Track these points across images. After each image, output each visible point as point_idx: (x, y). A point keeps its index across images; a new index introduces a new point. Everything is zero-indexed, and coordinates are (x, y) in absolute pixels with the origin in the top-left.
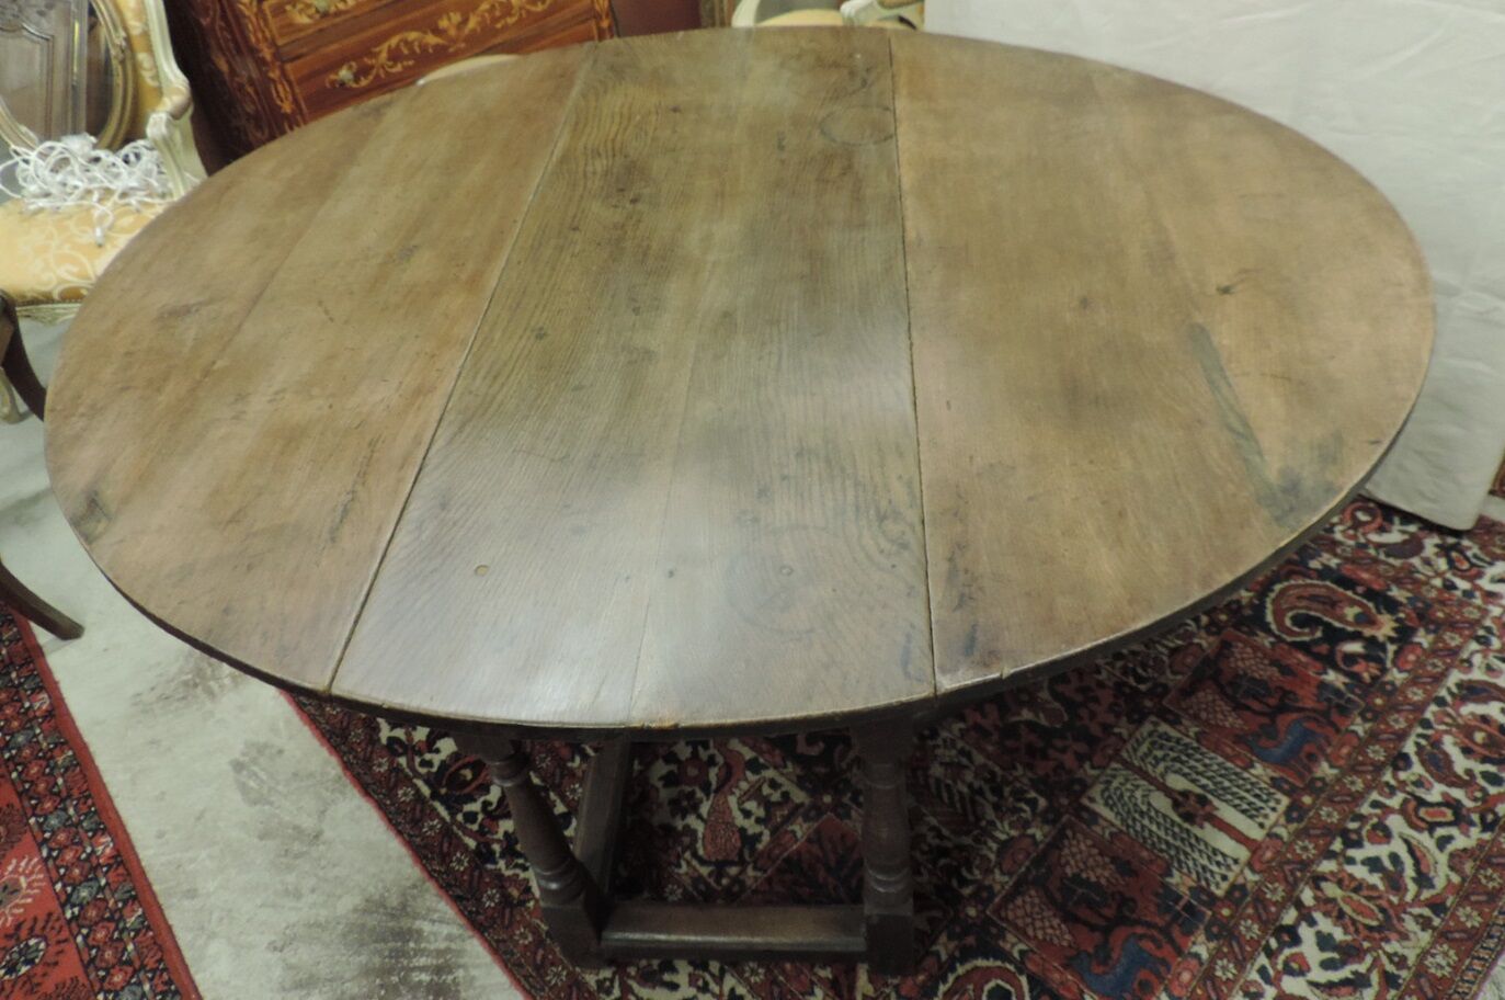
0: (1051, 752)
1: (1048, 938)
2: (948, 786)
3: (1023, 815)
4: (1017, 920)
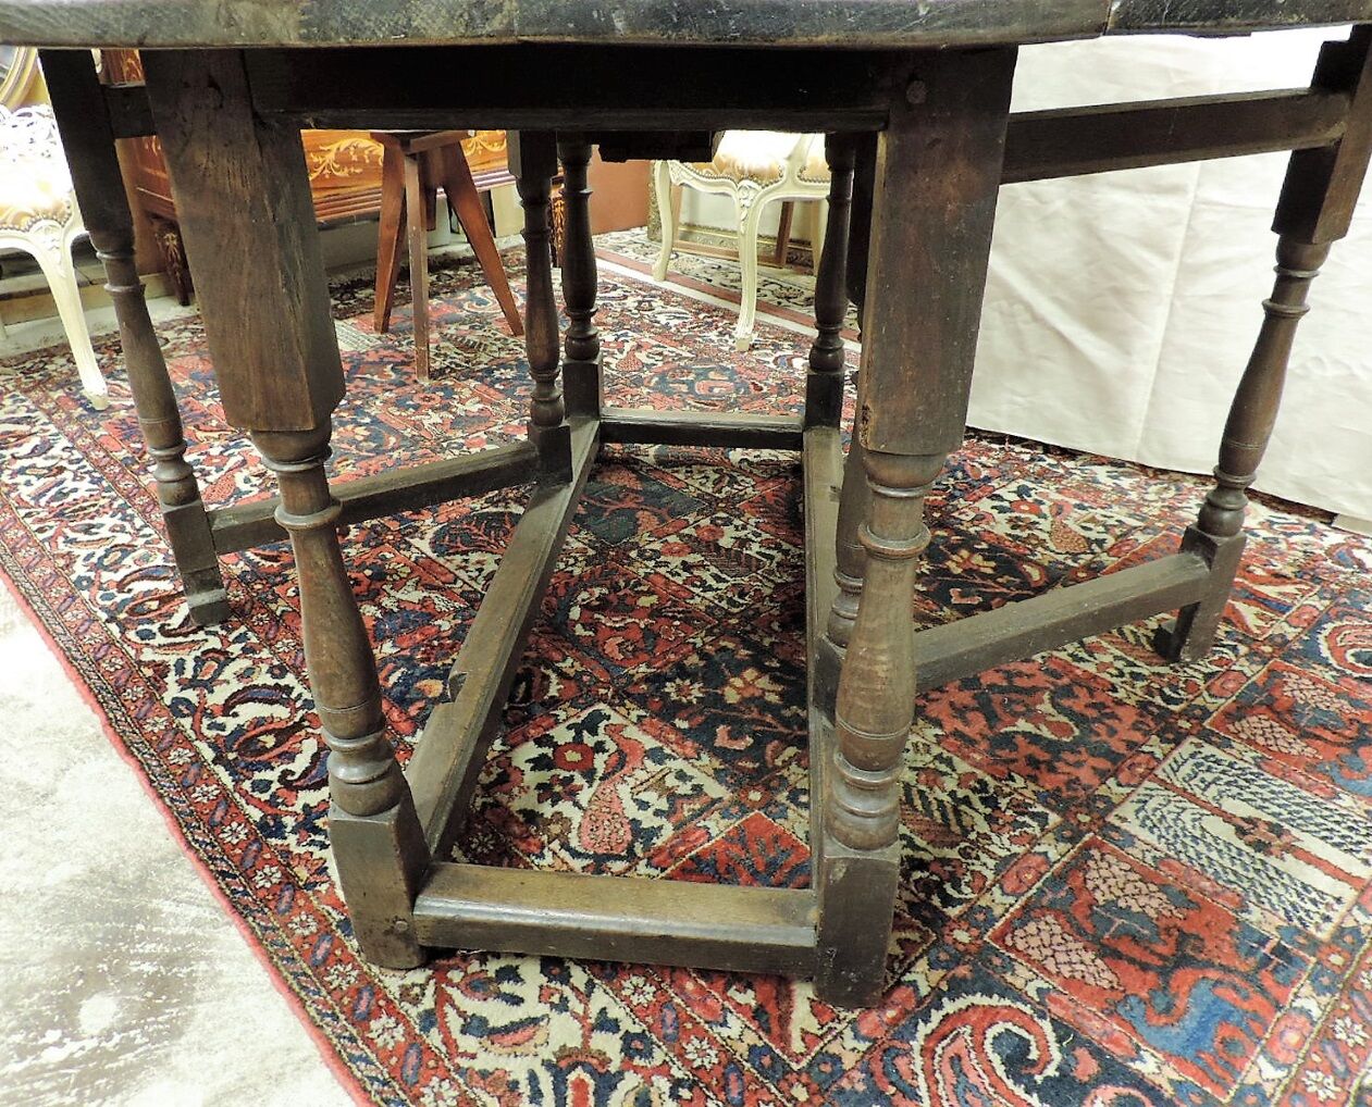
0: (1060, 766)
1: (1078, 975)
2: (921, 793)
4: (1030, 951)
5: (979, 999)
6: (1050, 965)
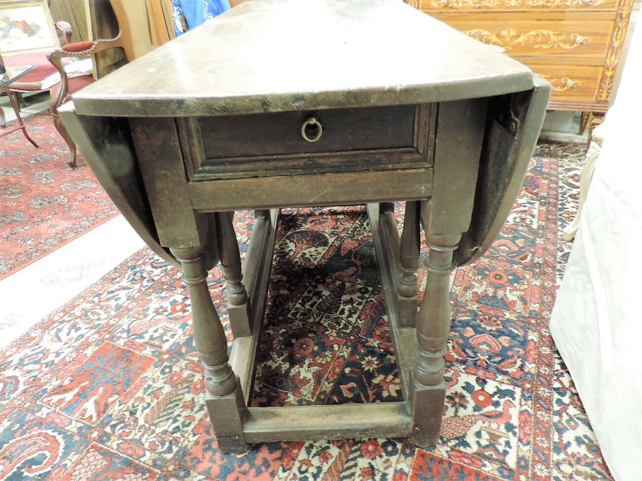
0: (210, 453)
1: (73, 477)
3: (160, 447)
5: (62, 446)
6: (79, 467)
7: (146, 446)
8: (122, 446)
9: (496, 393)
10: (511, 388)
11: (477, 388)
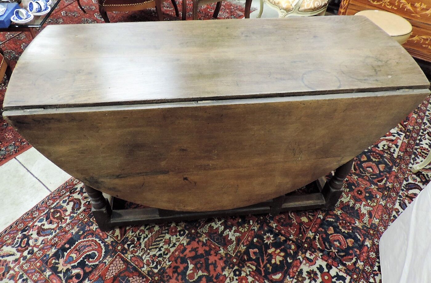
0: (176, 275)
1: (109, 271)
2: (162, 240)
3: (151, 264)
4: (115, 261)
5: (104, 250)
6: (112, 265)
7: (145, 261)
8: (133, 258)
9: (335, 276)
10: (345, 275)
11: (326, 270)
